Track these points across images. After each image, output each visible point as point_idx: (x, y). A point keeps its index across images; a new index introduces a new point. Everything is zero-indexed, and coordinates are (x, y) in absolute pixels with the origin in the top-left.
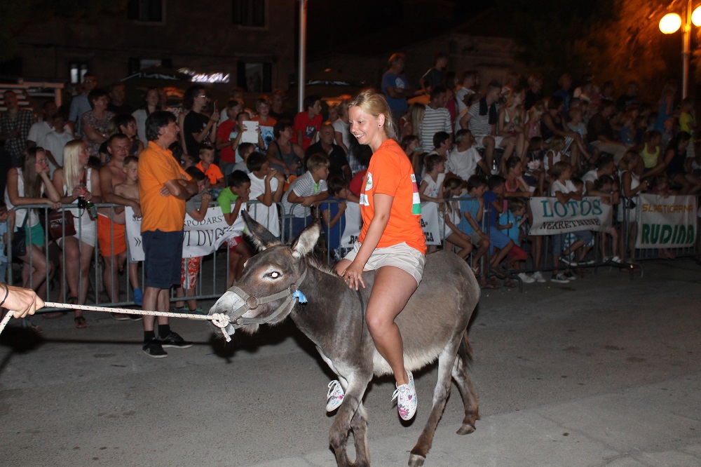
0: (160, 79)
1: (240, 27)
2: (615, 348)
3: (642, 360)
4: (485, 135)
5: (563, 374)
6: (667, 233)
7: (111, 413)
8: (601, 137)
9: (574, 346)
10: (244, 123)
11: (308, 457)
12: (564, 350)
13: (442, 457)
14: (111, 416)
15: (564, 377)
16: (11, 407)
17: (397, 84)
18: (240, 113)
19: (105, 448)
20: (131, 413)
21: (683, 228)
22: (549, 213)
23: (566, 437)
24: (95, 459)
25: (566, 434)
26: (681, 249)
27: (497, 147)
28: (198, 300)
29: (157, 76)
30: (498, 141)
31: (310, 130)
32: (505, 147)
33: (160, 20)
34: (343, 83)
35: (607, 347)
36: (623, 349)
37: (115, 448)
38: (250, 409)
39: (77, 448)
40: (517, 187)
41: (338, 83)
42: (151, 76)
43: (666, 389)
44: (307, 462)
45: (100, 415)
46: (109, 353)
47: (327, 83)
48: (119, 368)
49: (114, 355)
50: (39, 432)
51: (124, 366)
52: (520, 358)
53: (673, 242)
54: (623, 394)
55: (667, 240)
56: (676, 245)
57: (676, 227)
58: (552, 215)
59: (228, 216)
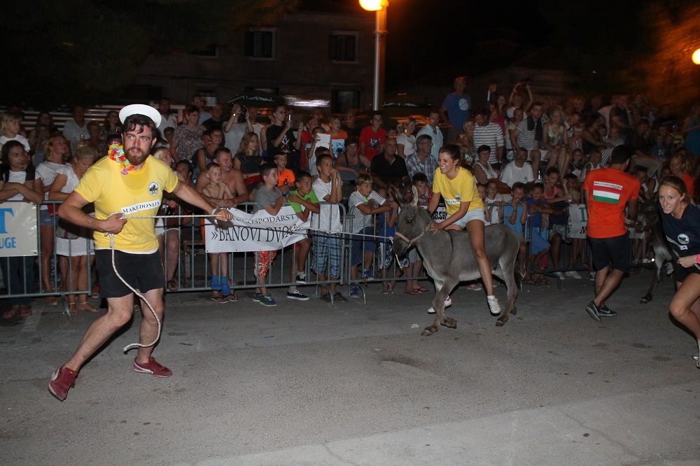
0: (259, 101)
1: (334, 62)
2: (642, 346)
3: (668, 359)
4: (532, 149)
5: (590, 371)
7: (164, 389)
8: (638, 152)
9: (603, 342)
10: (319, 134)
11: (330, 445)
12: (593, 346)
13: (460, 453)
14: (165, 392)
15: (591, 373)
16: (83, 378)
17: (460, 105)
18: (316, 128)
19: (148, 423)
20: (183, 390)
23: (586, 438)
24: (136, 434)
25: (586, 435)
27: (542, 159)
28: (268, 288)
29: (257, 98)
30: (544, 153)
31: (373, 142)
32: (549, 160)
33: (270, 57)
34: (413, 105)
35: (635, 345)
36: (649, 347)
37: (157, 424)
38: (289, 393)
39: (124, 422)
40: (555, 194)
41: (409, 105)
42: (252, 99)
43: (690, 391)
44: (328, 450)
45: (155, 391)
46: (182, 332)
47: (399, 104)
48: (186, 346)
49: (186, 334)
50: (97, 403)
51: (191, 345)
52: (551, 352)
54: (647, 394)
59: (301, 214)
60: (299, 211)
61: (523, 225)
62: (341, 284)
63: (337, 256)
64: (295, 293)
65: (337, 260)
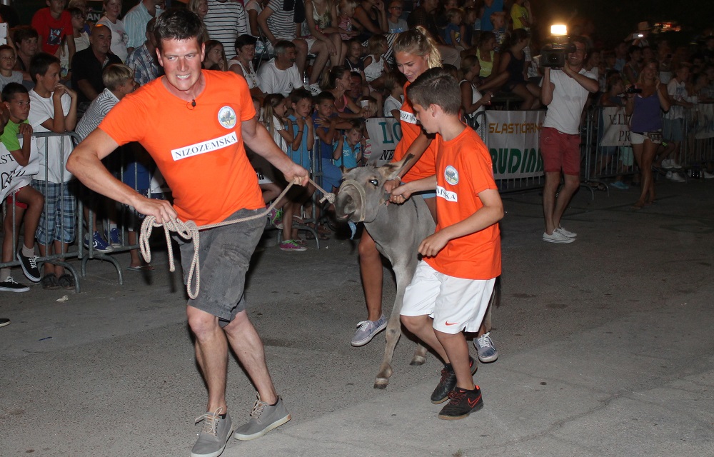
2: (525, 295)
3: (563, 306)
6: (515, 158)
21: (533, 151)
22: (389, 139)
25: (544, 384)
26: (530, 178)
30: (310, 44)
40: (346, 106)
53: (522, 171)
55: (516, 168)
56: (526, 175)
57: (526, 151)
58: (392, 141)
59: (18, 154)
60: (15, 149)
61: (311, 150)
62: (80, 257)
63: (71, 211)
64: (7, 281)
65: (71, 217)
